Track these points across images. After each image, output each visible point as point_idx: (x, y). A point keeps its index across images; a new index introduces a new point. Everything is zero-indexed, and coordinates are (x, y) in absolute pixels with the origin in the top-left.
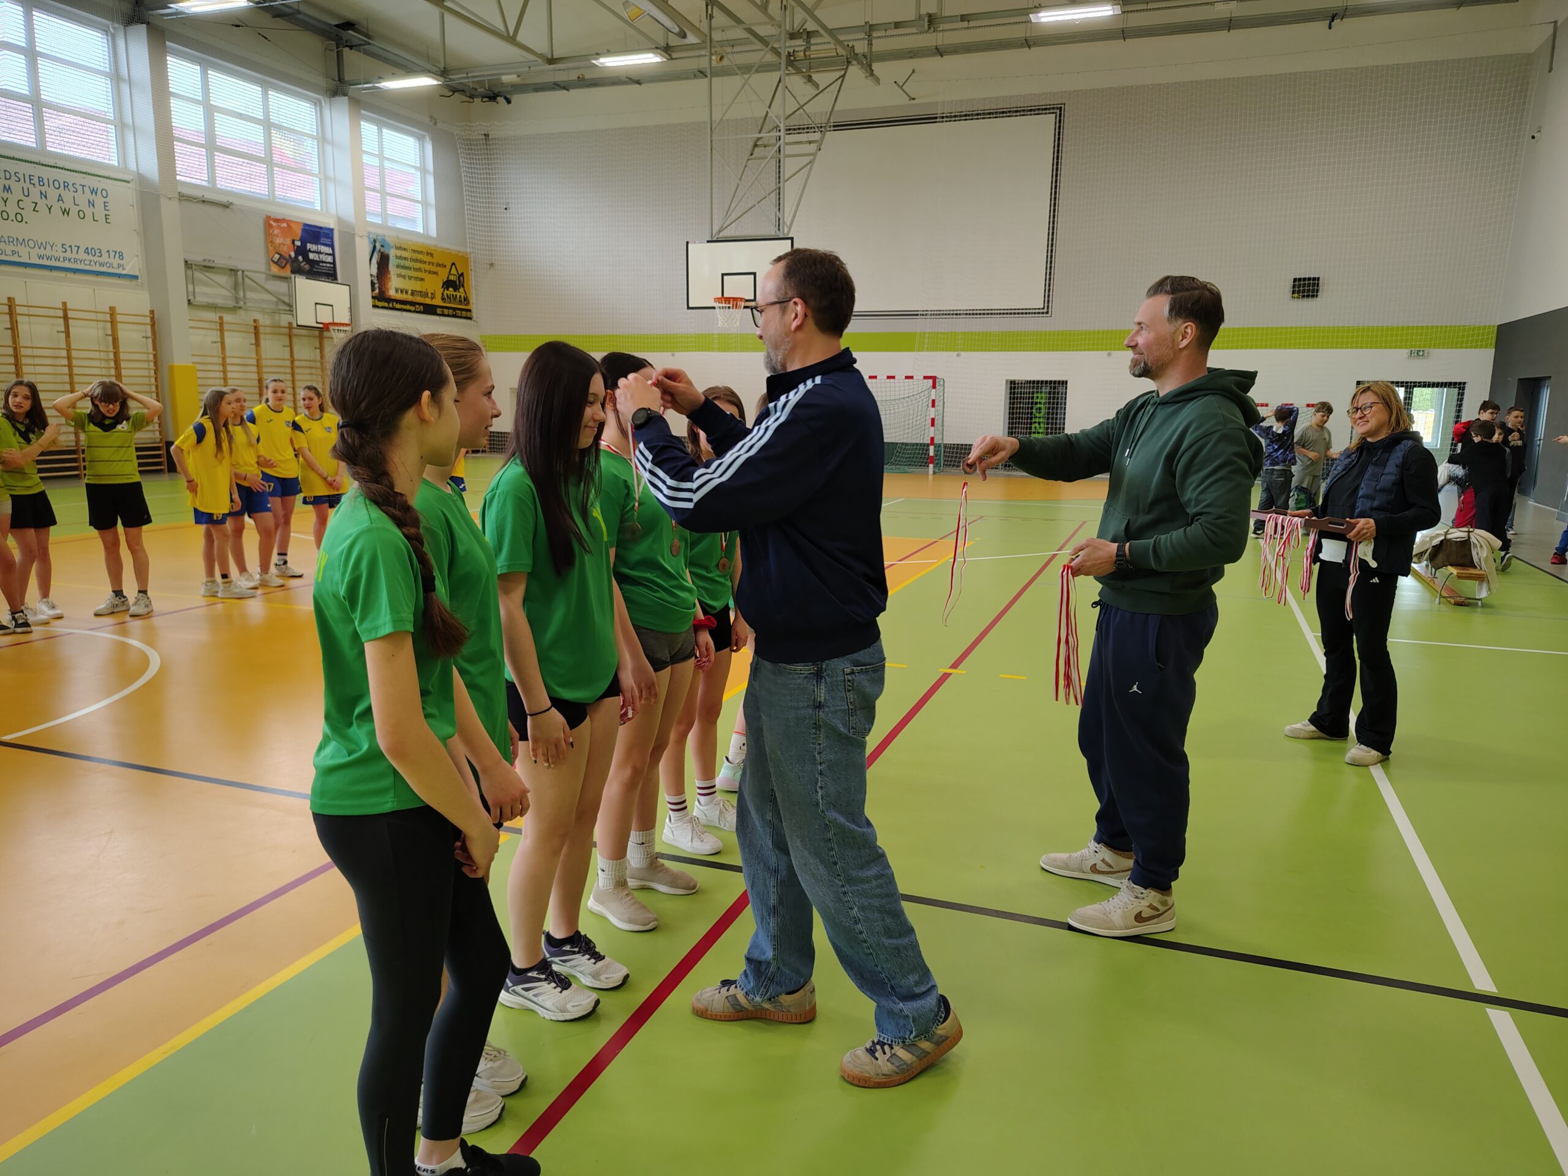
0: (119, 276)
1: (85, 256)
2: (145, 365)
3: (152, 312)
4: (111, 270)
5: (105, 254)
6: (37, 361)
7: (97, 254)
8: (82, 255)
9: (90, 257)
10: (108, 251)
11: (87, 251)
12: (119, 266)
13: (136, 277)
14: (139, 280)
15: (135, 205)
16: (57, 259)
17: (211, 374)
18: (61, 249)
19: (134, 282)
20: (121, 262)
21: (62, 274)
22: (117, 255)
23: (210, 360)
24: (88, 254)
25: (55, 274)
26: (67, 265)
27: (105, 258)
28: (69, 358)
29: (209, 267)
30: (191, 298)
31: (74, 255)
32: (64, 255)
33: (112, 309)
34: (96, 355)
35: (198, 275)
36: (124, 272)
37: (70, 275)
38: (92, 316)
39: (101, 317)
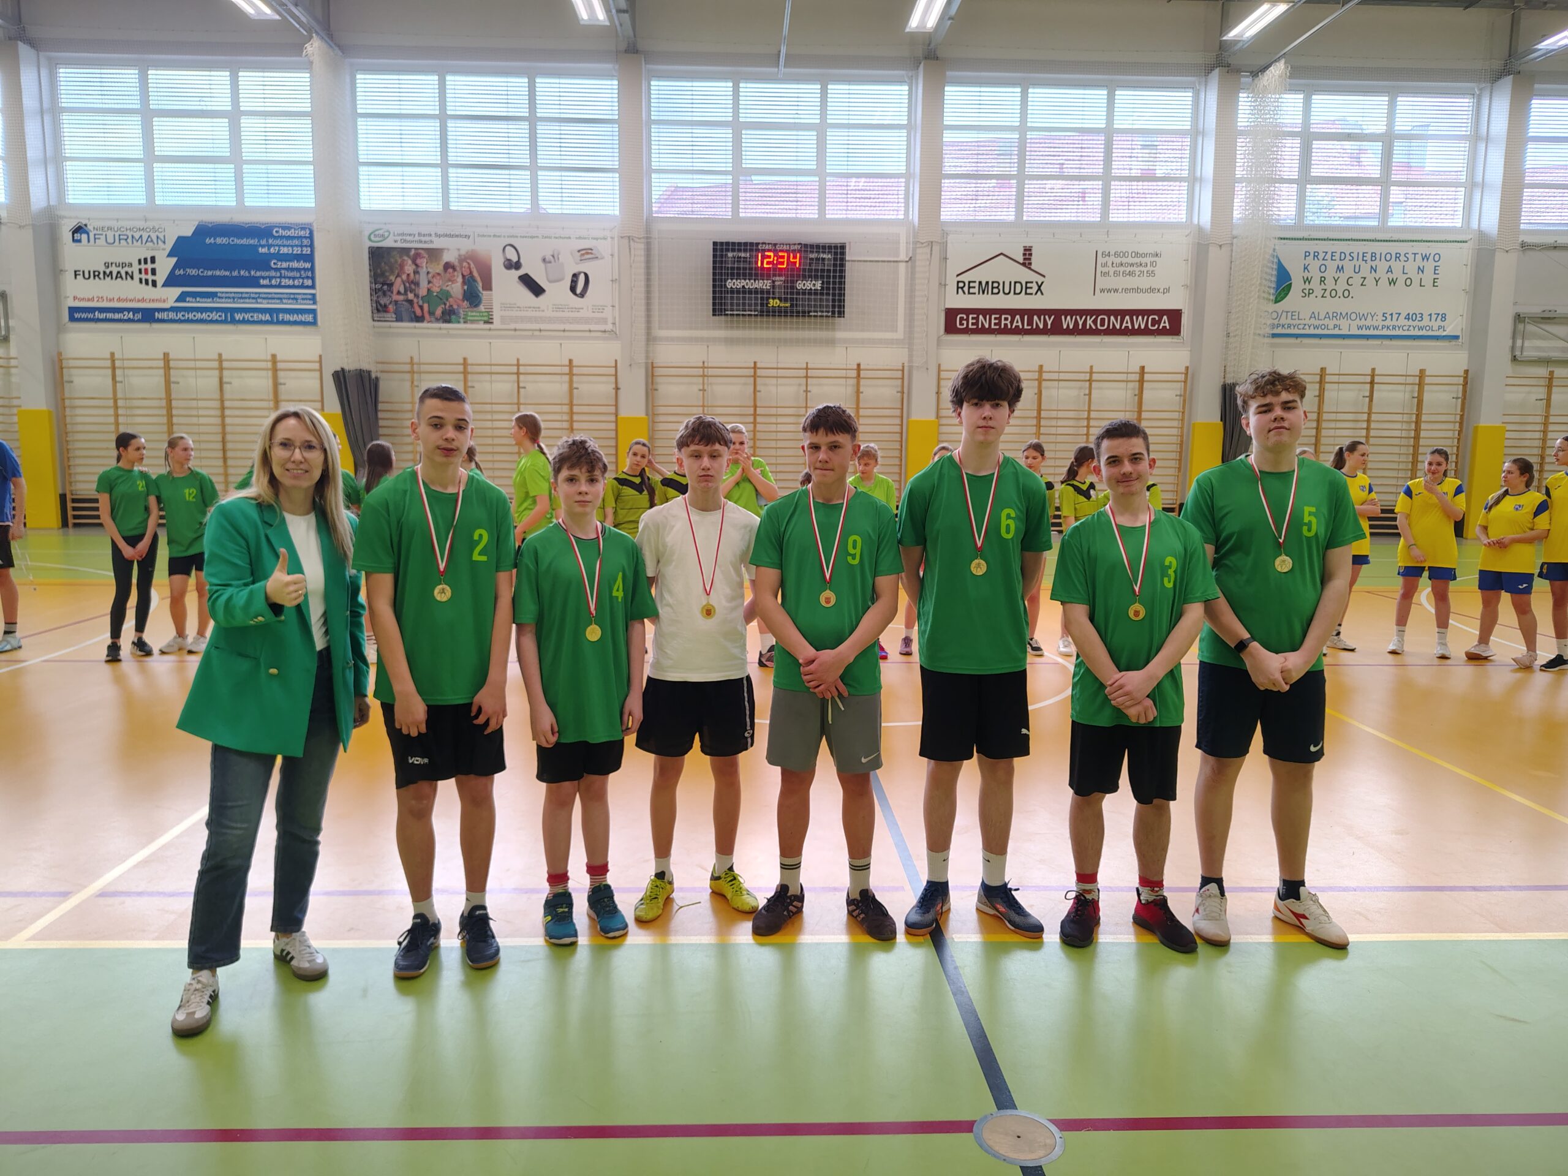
0: (1437, 338)
1: (1406, 322)
2: (1451, 426)
3: (1466, 372)
4: (1430, 333)
5: (1426, 318)
6: (1339, 425)
7: (1418, 319)
8: (1402, 321)
9: (1411, 322)
10: (1430, 315)
11: (1408, 317)
12: (1440, 328)
13: (1456, 337)
14: (1460, 340)
15: (1469, 264)
16: (1376, 328)
17: (1528, 435)
18: (1381, 317)
19: (1453, 343)
20: (1442, 324)
21: (1378, 342)
22: (1440, 317)
23: (1530, 419)
24: (1409, 319)
25: (1371, 342)
26: (1385, 332)
27: (1426, 321)
28: (1368, 421)
29: (1549, 318)
30: (1518, 353)
31: (1394, 322)
32: (1384, 323)
33: (1422, 371)
34: (1399, 418)
35: (1531, 328)
36: (1445, 334)
37: (1386, 342)
38: (1401, 380)
39: (1410, 380)
